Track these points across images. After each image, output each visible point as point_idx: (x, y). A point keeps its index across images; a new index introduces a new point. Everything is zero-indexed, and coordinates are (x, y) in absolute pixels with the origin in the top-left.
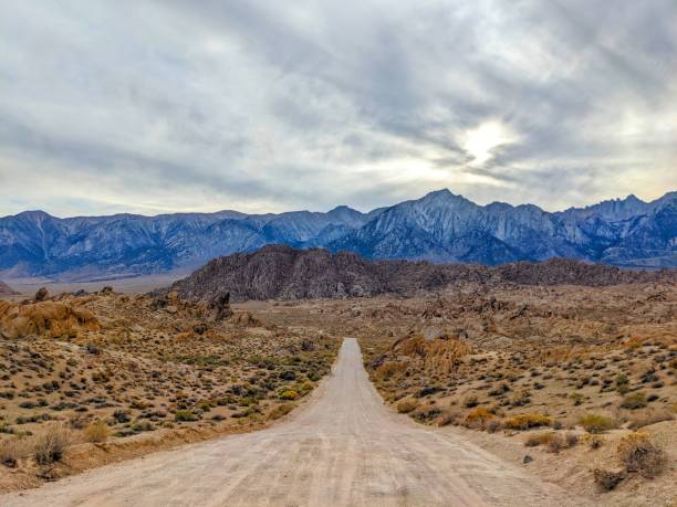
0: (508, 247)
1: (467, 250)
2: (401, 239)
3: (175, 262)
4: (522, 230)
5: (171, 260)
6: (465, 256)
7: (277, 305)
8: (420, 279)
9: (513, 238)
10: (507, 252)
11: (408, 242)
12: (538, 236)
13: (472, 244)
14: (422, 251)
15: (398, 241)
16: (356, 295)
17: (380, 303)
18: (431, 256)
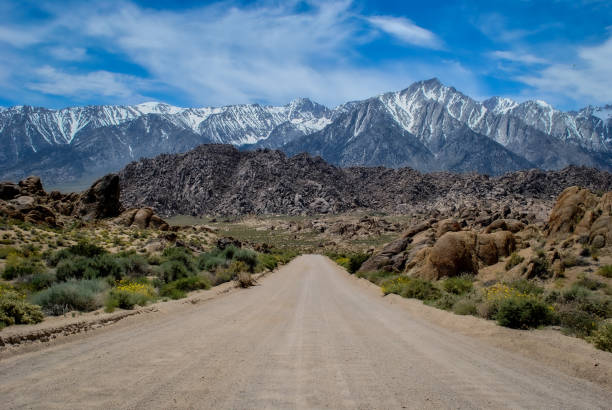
0: (511, 154)
1: (461, 157)
2: (376, 142)
3: (86, 168)
4: (528, 133)
5: (82, 165)
6: (458, 165)
7: (214, 221)
8: (401, 192)
9: (516, 143)
10: (509, 160)
11: (386, 146)
12: (548, 142)
13: (466, 149)
14: (404, 157)
15: (372, 145)
16: (318, 210)
17: (352, 218)
18: (415, 163)
